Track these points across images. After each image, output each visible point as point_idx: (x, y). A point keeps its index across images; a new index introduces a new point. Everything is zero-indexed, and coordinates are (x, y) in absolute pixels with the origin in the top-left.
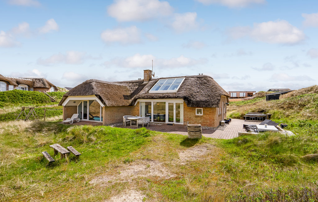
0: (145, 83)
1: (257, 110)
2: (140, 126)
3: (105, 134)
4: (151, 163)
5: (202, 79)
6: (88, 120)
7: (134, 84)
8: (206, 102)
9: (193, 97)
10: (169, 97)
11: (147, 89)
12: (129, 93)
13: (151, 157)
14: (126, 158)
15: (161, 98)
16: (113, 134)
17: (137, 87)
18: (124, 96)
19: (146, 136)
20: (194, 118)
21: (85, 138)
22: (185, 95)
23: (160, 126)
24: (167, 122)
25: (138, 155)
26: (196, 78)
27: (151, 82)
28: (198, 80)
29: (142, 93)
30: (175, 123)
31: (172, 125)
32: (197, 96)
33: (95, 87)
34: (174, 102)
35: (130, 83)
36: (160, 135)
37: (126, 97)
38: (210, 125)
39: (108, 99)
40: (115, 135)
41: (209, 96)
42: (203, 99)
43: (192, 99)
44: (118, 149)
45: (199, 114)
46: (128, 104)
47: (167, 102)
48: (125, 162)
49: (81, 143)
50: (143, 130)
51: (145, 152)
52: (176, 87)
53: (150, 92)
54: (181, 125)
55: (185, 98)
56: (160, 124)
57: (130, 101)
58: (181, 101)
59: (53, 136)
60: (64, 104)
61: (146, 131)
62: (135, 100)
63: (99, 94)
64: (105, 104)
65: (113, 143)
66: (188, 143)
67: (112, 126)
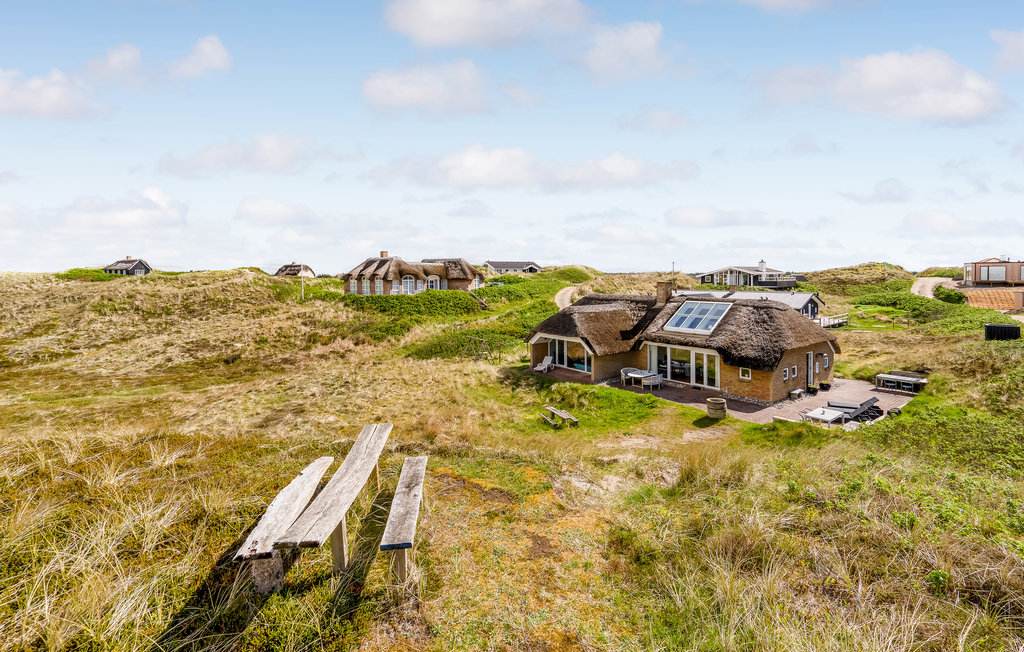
0: (659, 305)
1: (915, 368)
2: (647, 388)
3: (598, 398)
4: (650, 439)
5: (762, 312)
6: (565, 366)
7: (640, 305)
8: (755, 359)
9: (735, 348)
10: (694, 345)
11: (661, 322)
12: (629, 326)
13: (653, 433)
14: (626, 431)
15: (681, 344)
16: (608, 398)
17: (643, 314)
18: (622, 332)
19: (652, 407)
20: (737, 383)
21: (575, 401)
22: (721, 344)
23: (679, 390)
24: (693, 382)
25: (638, 429)
26: (750, 308)
27: (669, 305)
28: (753, 313)
29: (652, 329)
30: (705, 385)
31: (699, 388)
32: (743, 347)
33: (578, 324)
34: (705, 352)
35: (632, 302)
36: (671, 407)
37: (626, 335)
38: (763, 397)
39: (599, 344)
40: (612, 400)
41: (763, 349)
42: (752, 353)
43: (734, 352)
44: (616, 419)
45: (746, 378)
46: (629, 349)
47: (693, 351)
48: (625, 434)
49: (572, 406)
50: (649, 397)
51: (647, 428)
52: (713, 321)
53: (666, 328)
54: (715, 391)
55: (720, 350)
56: (681, 384)
57: (632, 342)
58: (714, 353)
59: (536, 394)
60: (533, 341)
61: (654, 398)
62: (639, 342)
63: (586, 336)
64: (594, 352)
65: (610, 412)
66: (703, 422)
67: (604, 384)
